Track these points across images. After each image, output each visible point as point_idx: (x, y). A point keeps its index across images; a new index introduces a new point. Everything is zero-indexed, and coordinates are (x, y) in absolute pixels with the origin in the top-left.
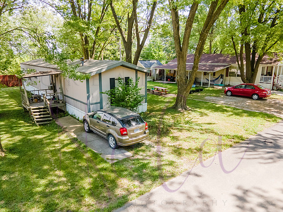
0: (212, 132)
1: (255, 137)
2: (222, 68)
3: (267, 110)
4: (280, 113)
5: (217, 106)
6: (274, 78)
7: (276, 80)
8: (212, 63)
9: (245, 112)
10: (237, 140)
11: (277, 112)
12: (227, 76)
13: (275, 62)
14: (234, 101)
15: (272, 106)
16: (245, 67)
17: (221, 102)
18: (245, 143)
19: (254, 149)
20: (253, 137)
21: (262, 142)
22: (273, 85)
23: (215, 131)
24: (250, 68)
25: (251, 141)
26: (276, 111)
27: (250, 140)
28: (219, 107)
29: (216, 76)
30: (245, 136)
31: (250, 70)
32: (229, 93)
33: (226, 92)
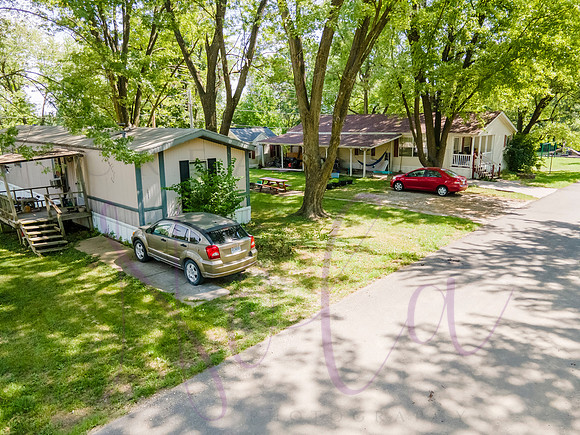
0: (366, 250)
1: (435, 254)
2: (386, 141)
3: (460, 212)
4: (479, 216)
5: (377, 208)
6: (474, 158)
7: (477, 161)
8: (368, 131)
9: (423, 216)
10: (406, 260)
11: (474, 215)
12: (396, 155)
13: (475, 128)
14: (405, 200)
15: (468, 206)
16: (424, 139)
17: (385, 202)
18: (418, 265)
19: (431, 272)
20: (432, 255)
21: (446, 261)
22: (474, 170)
23: (371, 248)
24: (433, 140)
25: (428, 261)
26: (474, 212)
27: (427, 259)
28: (380, 211)
29: (377, 157)
30: (419, 253)
31: (434, 144)
32: (399, 186)
33: (393, 185)
